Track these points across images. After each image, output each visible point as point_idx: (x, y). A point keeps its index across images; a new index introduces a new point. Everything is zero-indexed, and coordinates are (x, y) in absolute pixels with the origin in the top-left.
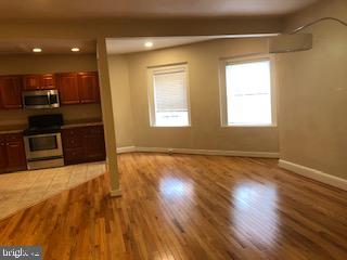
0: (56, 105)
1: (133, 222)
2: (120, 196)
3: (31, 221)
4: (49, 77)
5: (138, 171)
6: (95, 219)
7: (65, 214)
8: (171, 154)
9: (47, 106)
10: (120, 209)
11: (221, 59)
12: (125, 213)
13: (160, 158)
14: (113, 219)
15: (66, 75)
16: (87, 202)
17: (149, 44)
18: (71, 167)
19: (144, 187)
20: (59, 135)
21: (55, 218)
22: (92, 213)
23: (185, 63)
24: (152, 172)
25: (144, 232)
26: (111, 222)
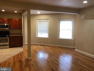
2: (31, 60)
4: (6, 19)
5: (34, 51)
6: (25, 68)
10: (33, 65)
11: (59, 19)
16: (20, 62)
18: (12, 48)
20: (8, 38)
22: (23, 66)
26: (31, 69)
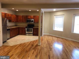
0: (33, 23)
1: (39, 53)
2: (40, 45)
3: (20, 47)
5: (47, 40)
6: (32, 50)
7: (27, 47)
8: (57, 37)
9: (31, 23)
10: (38, 49)
11: (74, 14)
12: (39, 50)
13: (54, 38)
14: (36, 51)
15: (36, 16)
17: (55, 10)
19: (46, 44)
20: (32, 29)
21: (25, 47)
22: (32, 48)
23: (64, 15)
24: (50, 41)
25: (40, 56)
